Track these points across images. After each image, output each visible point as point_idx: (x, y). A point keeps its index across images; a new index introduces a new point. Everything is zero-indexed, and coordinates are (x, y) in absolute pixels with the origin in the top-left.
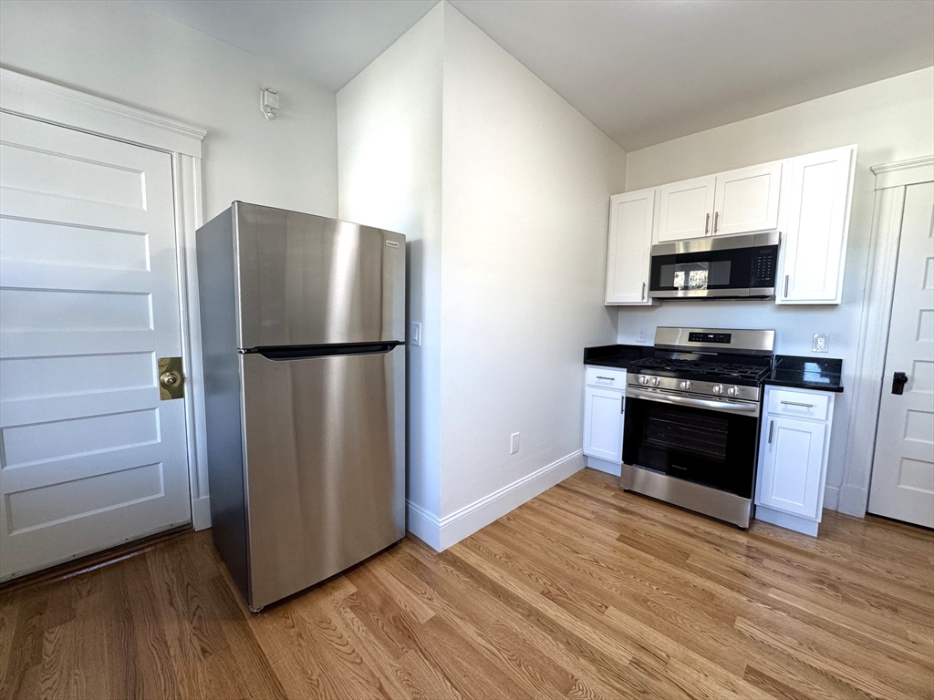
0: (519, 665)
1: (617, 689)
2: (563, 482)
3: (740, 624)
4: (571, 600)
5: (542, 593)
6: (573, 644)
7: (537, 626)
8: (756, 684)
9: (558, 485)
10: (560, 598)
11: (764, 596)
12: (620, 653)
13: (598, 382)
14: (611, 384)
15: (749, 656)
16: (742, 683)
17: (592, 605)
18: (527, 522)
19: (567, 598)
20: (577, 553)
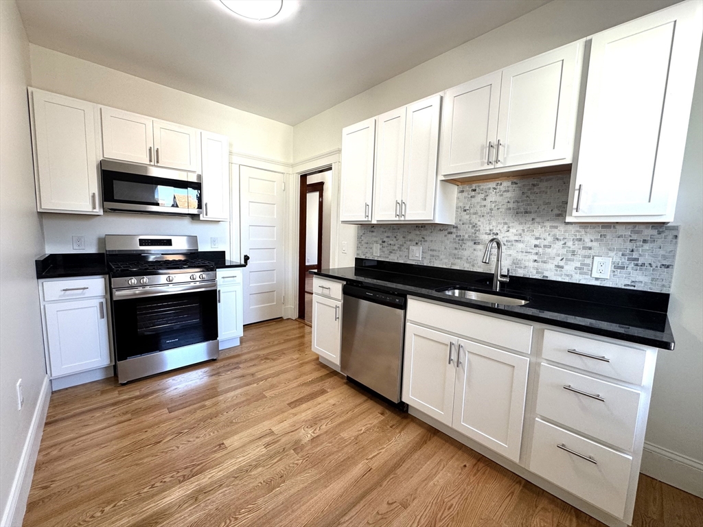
0: (236, 519)
1: (278, 461)
2: (47, 417)
3: (268, 394)
4: (202, 463)
5: (180, 482)
6: (238, 475)
7: (208, 495)
8: (295, 407)
9: (46, 424)
10: (195, 470)
11: (258, 378)
12: (258, 451)
13: (64, 295)
14: (84, 294)
15: (284, 401)
16: (293, 411)
17: (215, 451)
18: (75, 469)
19: (199, 465)
20: (159, 442)
